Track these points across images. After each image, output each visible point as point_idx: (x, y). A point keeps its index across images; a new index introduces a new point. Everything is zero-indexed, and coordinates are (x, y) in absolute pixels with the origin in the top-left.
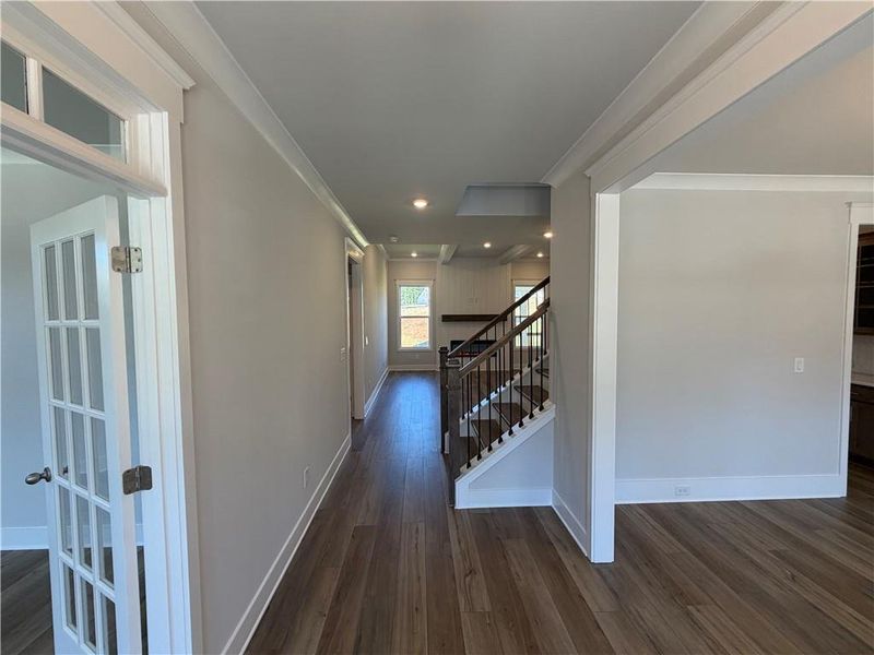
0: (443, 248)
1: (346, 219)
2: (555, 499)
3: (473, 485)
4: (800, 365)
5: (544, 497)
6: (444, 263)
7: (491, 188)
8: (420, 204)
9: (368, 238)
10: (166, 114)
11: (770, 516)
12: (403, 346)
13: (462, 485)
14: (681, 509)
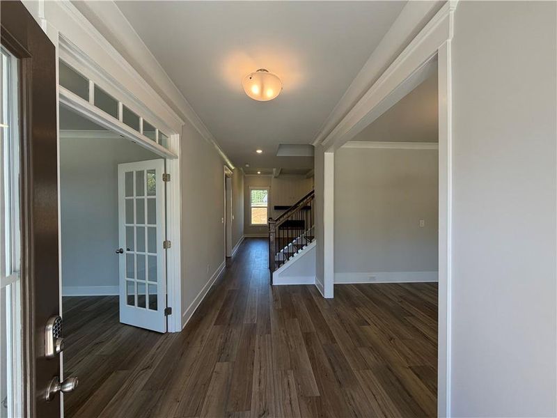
0: (274, 170)
1: (225, 157)
2: (316, 281)
3: (281, 275)
4: (422, 223)
5: (312, 281)
6: (275, 177)
7: (291, 146)
8: (259, 151)
9: (234, 166)
10: (178, 135)
11: (409, 289)
12: (252, 223)
13: (275, 274)
14: (370, 285)
